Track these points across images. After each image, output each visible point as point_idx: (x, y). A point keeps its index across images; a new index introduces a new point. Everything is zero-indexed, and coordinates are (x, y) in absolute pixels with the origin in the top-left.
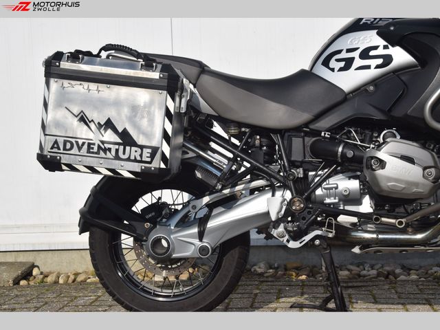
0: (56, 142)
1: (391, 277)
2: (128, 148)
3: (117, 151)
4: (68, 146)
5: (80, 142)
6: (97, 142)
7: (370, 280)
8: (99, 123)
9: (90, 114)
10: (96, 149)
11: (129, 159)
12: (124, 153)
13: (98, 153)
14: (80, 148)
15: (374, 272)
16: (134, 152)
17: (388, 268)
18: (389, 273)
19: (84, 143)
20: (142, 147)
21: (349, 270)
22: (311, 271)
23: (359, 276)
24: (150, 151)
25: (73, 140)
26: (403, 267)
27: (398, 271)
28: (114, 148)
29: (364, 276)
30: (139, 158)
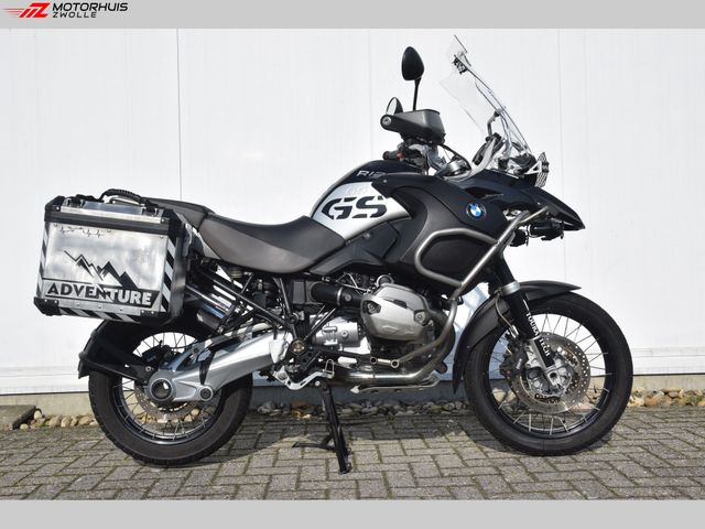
0: (54, 286)
1: (390, 413)
2: (127, 292)
3: (116, 294)
4: (66, 290)
5: (79, 286)
6: (96, 286)
7: (371, 417)
8: (98, 267)
9: (90, 258)
10: (94, 293)
11: (128, 303)
12: (124, 297)
13: (97, 297)
14: (78, 292)
15: (375, 409)
16: (134, 296)
17: (387, 405)
18: (388, 410)
19: (82, 287)
20: (142, 291)
21: (352, 408)
22: (315, 410)
23: (361, 413)
24: (150, 295)
25: (72, 284)
26: (401, 403)
27: (396, 407)
28: (113, 291)
29: (365, 413)
30: (138, 302)
